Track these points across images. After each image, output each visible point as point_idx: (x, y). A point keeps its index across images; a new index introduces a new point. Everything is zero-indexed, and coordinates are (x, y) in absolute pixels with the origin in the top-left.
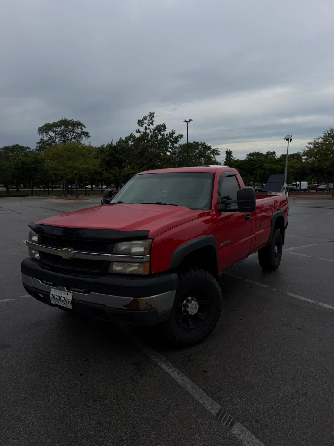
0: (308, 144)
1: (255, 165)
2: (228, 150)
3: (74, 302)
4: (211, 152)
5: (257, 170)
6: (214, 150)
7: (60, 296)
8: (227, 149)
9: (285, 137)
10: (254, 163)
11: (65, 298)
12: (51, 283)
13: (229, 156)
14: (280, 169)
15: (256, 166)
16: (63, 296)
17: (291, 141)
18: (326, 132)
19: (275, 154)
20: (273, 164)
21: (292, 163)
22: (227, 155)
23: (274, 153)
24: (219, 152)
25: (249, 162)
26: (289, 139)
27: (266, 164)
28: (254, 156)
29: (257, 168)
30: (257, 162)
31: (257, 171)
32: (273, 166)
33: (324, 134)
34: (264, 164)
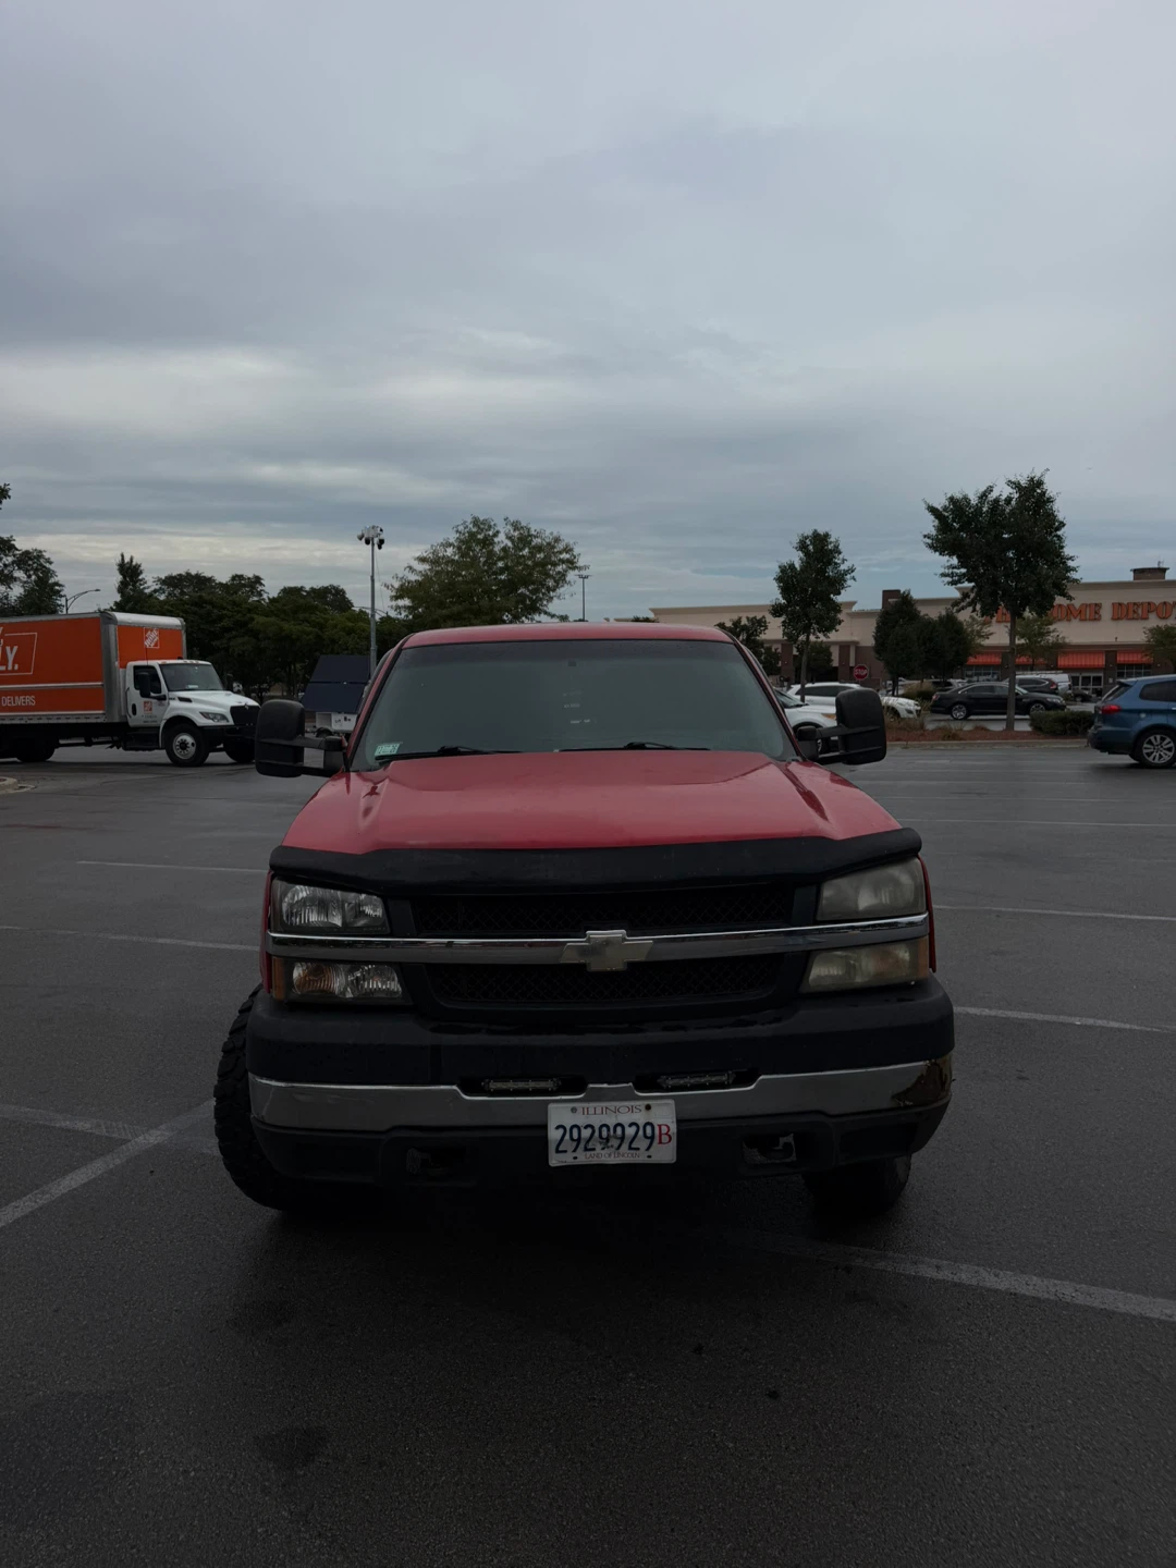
0: (416, 562)
1: (221, 618)
2: (127, 560)
3: (689, 1132)
4: (13, 562)
5: (227, 635)
6: (27, 553)
7: (611, 1122)
8: (122, 556)
9: (360, 533)
10: (215, 611)
11: (641, 1124)
12: (548, 1085)
13: (132, 580)
14: (311, 637)
15: (225, 623)
16: (625, 1119)
17: (380, 547)
18: (461, 528)
19: (261, 584)
20: (283, 620)
21: (349, 619)
22: (124, 577)
23: (258, 580)
24: (51, 563)
25: (194, 609)
26: (374, 540)
27: (262, 619)
28: (186, 586)
29: (227, 630)
30: (224, 609)
31: (229, 639)
32: (286, 626)
33: (457, 531)
34: (253, 619)
